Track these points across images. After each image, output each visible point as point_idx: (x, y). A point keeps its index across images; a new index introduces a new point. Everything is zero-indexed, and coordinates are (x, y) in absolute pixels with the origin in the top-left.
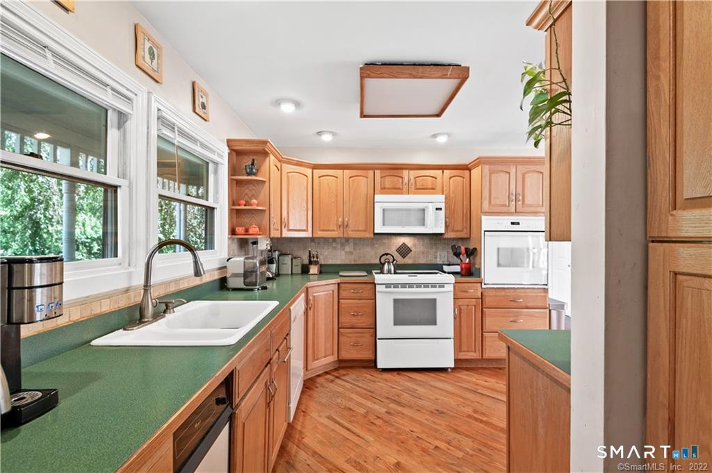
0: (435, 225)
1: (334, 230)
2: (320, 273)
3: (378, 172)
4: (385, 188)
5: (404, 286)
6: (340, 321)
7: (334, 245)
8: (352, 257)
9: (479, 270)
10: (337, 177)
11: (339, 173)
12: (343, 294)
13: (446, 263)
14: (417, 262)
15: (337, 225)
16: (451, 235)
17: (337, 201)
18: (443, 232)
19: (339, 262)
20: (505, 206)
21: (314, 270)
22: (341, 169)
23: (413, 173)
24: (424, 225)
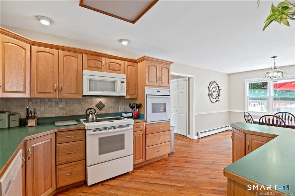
0: (121, 91)
1: (51, 93)
2: (38, 124)
3: (85, 56)
4: (90, 67)
5: (105, 129)
6: (57, 160)
7: (50, 103)
8: (64, 112)
9: (144, 115)
10: (53, 55)
11: (55, 51)
12: (59, 140)
13: (123, 112)
14: (108, 112)
15: (53, 88)
16: (128, 97)
17: (53, 71)
18: (125, 95)
19: (54, 115)
20: (154, 82)
21: (31, 123)
22: (56, 49)
23: (108, 60)
24: (115, 91)
